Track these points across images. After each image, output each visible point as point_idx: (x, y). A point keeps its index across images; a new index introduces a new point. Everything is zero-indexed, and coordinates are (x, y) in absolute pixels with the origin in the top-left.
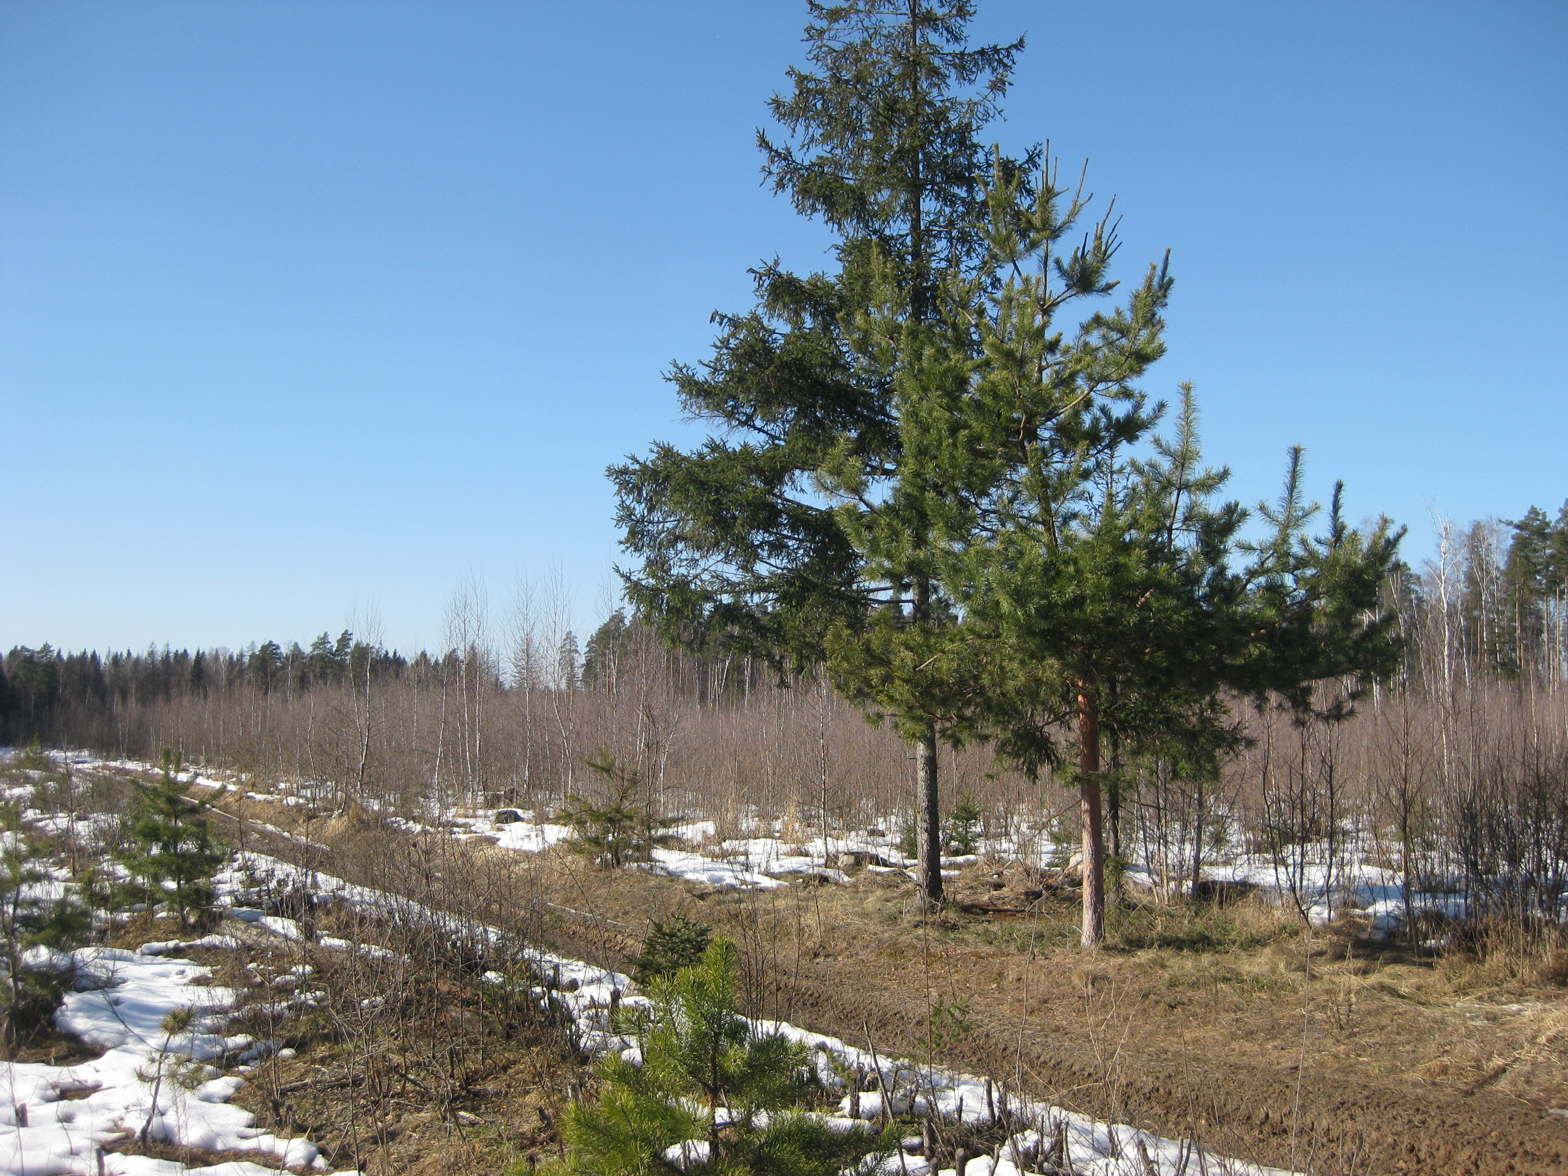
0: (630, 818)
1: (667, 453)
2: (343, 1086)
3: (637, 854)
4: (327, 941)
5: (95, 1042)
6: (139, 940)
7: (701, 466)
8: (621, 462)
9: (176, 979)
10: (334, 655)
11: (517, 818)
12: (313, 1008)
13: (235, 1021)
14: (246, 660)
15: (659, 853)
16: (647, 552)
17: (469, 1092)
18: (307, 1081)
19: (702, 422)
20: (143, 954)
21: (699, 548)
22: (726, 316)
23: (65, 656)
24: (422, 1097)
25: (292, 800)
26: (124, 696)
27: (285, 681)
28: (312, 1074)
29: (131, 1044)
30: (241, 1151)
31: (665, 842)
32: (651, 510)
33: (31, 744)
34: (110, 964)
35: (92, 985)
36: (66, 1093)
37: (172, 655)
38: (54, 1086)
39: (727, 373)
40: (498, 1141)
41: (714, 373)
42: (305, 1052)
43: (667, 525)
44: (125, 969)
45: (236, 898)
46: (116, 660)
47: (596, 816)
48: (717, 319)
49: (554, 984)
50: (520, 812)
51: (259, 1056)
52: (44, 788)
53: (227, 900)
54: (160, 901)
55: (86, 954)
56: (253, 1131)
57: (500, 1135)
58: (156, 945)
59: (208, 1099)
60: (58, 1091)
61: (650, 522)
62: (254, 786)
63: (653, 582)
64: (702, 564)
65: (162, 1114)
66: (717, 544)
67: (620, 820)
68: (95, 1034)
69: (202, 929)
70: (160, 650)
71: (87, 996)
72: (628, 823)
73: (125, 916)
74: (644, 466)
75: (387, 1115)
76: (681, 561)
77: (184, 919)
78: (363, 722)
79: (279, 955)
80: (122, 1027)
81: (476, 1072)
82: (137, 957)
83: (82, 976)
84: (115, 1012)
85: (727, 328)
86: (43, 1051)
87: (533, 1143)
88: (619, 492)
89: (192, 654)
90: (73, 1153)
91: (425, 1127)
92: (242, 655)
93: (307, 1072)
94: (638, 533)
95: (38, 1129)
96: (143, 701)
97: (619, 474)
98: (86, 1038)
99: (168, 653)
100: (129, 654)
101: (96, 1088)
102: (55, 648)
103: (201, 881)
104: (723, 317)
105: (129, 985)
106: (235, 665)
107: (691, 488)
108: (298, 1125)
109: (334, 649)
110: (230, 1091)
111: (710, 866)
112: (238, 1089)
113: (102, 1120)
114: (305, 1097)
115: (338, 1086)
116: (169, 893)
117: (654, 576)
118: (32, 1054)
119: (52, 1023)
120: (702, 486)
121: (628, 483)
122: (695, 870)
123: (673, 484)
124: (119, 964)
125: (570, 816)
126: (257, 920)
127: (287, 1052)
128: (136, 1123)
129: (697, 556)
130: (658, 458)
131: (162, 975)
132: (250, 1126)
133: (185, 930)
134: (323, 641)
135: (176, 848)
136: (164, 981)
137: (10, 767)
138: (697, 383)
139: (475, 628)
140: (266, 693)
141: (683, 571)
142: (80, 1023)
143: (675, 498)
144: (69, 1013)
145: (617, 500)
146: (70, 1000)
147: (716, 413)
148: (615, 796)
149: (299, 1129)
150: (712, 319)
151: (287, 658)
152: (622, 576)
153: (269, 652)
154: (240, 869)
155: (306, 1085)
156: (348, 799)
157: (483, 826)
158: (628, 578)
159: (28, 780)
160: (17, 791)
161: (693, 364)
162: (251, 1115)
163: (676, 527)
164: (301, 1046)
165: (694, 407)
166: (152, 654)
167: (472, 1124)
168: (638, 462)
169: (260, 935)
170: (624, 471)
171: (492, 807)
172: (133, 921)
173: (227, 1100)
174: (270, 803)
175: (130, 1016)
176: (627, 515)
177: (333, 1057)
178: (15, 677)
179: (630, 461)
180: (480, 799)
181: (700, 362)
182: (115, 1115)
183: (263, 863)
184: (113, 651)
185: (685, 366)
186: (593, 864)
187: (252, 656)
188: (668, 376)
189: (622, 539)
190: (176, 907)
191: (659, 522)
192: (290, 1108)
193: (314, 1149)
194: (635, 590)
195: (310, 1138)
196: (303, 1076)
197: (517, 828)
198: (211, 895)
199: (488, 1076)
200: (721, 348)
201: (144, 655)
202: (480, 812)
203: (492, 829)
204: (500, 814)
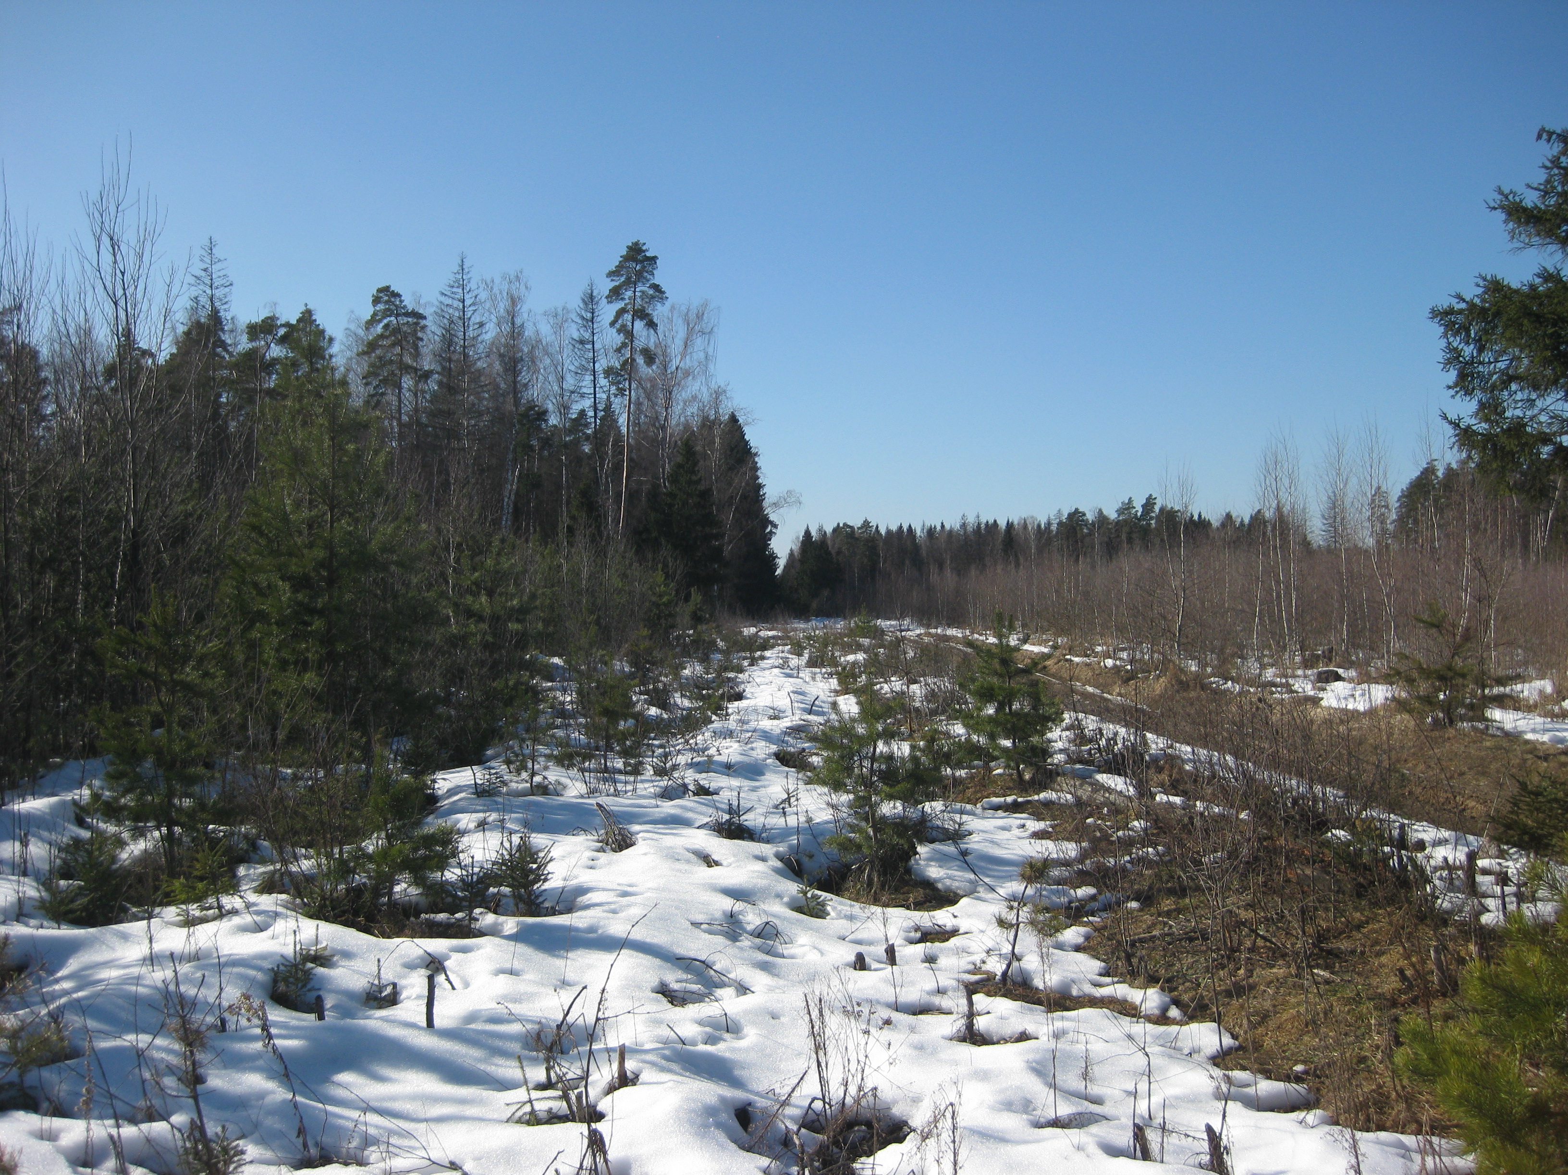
0: (1463, 676)
1: (1495, 287)
2: (1191, 940)
3: (1471, 714)
4: (1160, 798)
5: (949, 890)
6: (979, 795)
7: (1534, 298)
8: (1445, 302)
9: (1016, 832)
10: (1139, 520)
11: (1338, 678)
12: (1157, 863)
13: (1081, 872)
14: (1054, 528)
15: (1496, 714)
16: (1479, 395)
17: (1321, 949)
18: (1154, 933)
19: (1532, 252)
20: (984, 809)
21: (1536, 388)
22: (1554, 133)
23: (883, 531)
24: (1274, 953)
25: (1109, 662)
26: (941, 566)
27: (1093, 548)
28: (1158, 926)
29: (982, 892)
30: (1095, 998)
31: (1501, 701)
32: (1481, 350)
33: (860, 614)
34: (957, 817)
35: (941, 836)
36: (927, 936)
37: (983, 526)
38: (917, 929)
39: (1559, 195)
40: (1357, 1000)
41: (1544, 196)
42: (1150, 905)
43: (1499, 365)
44: (972, 823)
45: (1068, 756)
46: (931, 532)
47: (1426, 673)
48: (1545, 136)
49: (1402, 843)
50: (1340, 671)
51: (1107, 907)
52: (876, 655)
53: (1059, 758)
54: (995, 759)
55: (934, 807)
56: (1108, 980)
57: (1358, 994)
58: (995, 800)
59: (1060, 947)
60: (918, 935)
61: (1480, 363)
62: (1071, 650)
63: (1487, 427)
64: (1539, 403)
65: (1019, 960)
66: (1555, 382)
67: (1452, 678)
68: (948, 882)
69: (1040, 785)
70: (971, 520)
71: (937, 846)
72: (1460, 681)
73: (962, 773)
74: (1472, 305)
75: (1239, 969)
76: (1516, 402)
77: (1020, 775)
78: (1178, 583)
79: (1116, 810)
80: (972, 876)
81: (1328, 930)
82: (978, 809)
83: (932, 828)
84: (966, 862)
85: (1556, 144)
86: (902, 896)
87: (1394, 1004)
88: (1445, 335)
89: (1002, 524)
90: (940, 991)
91: (1279, 983)
92: (1049, 524)
93: (1154, 925)
94: (1467, 375)
95: (906, 968)
96: (961, 571)
97: (1444, 316)
98: (940, 886)
99: (979, 524)
100: (943, 526)
101: (954, 932)
102: (873, 524)
103: (1035, 739)
104: (1550, 134)
105: (975, 838)
106: (1043, 533)
107: (1526, 322)
108: (1150, 976)
109: (1139, 514)
110: (1080, 940)
111: (1550, 726)
112: (1087, 938)
113: (964, 963)
114: (1154, 949)
115: (1187, 939)
116: (1005, 750)
117: (1487, 420)
118: (893, 899)
119: (908, 871)
120: (1538, 319)
121: (1454, 323)
122: (1534, 731)
123: (1504, 319)
124: (965, 818)
125: (1398, 673)
126: (1091, 777)
127: (1134, 905)
128: (996, 967)
129: (1534, 396)
130: (1485, 293)
131: (1004, 829)
132: (1101, 975)
133: (1023, 786)
134: (1127, 507)
135: (1010, 708)
136: (1006, 835)
137: (842, 635)
138: (1525, 210)
139: (1287, 485)
140: (1077, 560)
141: (1518, 413)
142: (934, 872)
143: (1508, 334)
144: (922, 862)
145: (1443, 343)
146: (923, 850)
147: (1548, 240)
148: (1447, 653)
149: (1152, 980)
150: (1539, 137)
151: (1093, 524)
152: (1451, 423)
153: (1076, 516)
154: (1067, 729)
155: (1155, 936)
156: (1166, 661)
157: (1304, 686)
158: (1456, 425)
159: (859, 648)
160: (851, 658)
161: (1520, 189)
162: (1103, 964)
163: (1508, 368)
164: (1147, 899)
165: (1523, 236)
166: (964, 525)
167: (1327, 982)
168: (1464, 300)
169: (1095, 791)
170: (1450, 311)
171: (1312, 667)
172: (972, 777)
173: (1078, 949)
174: (1088, 665)
175: (980, 868)
176: (1453, 357)
177: (1179, 911)
178: (839, 553)
179: (1454, 301)
180: (1298, 659)
181: (1529, 186)
182: (977, 958)
183: (1091, 723)
184: (928, 524)
185: (1511, 192)
186: (1423, 723)
187: (1060, 524)
188: (1492, 204)
189: (1451, 384)
190: (1012, 764)
191: (1490, 363)
192: (1141, 959)
193: (1167, 999)
194: (1465, 436)
195: (1162, 989)
196: (1150, 929)
197: (1339, 687)
198: (1045, 752)
199: (1340, 934)
200: (1552, 169)
201: (957, 526)
202: (1300, 672)
203: (1314, 688)
204: (1320, 674)
